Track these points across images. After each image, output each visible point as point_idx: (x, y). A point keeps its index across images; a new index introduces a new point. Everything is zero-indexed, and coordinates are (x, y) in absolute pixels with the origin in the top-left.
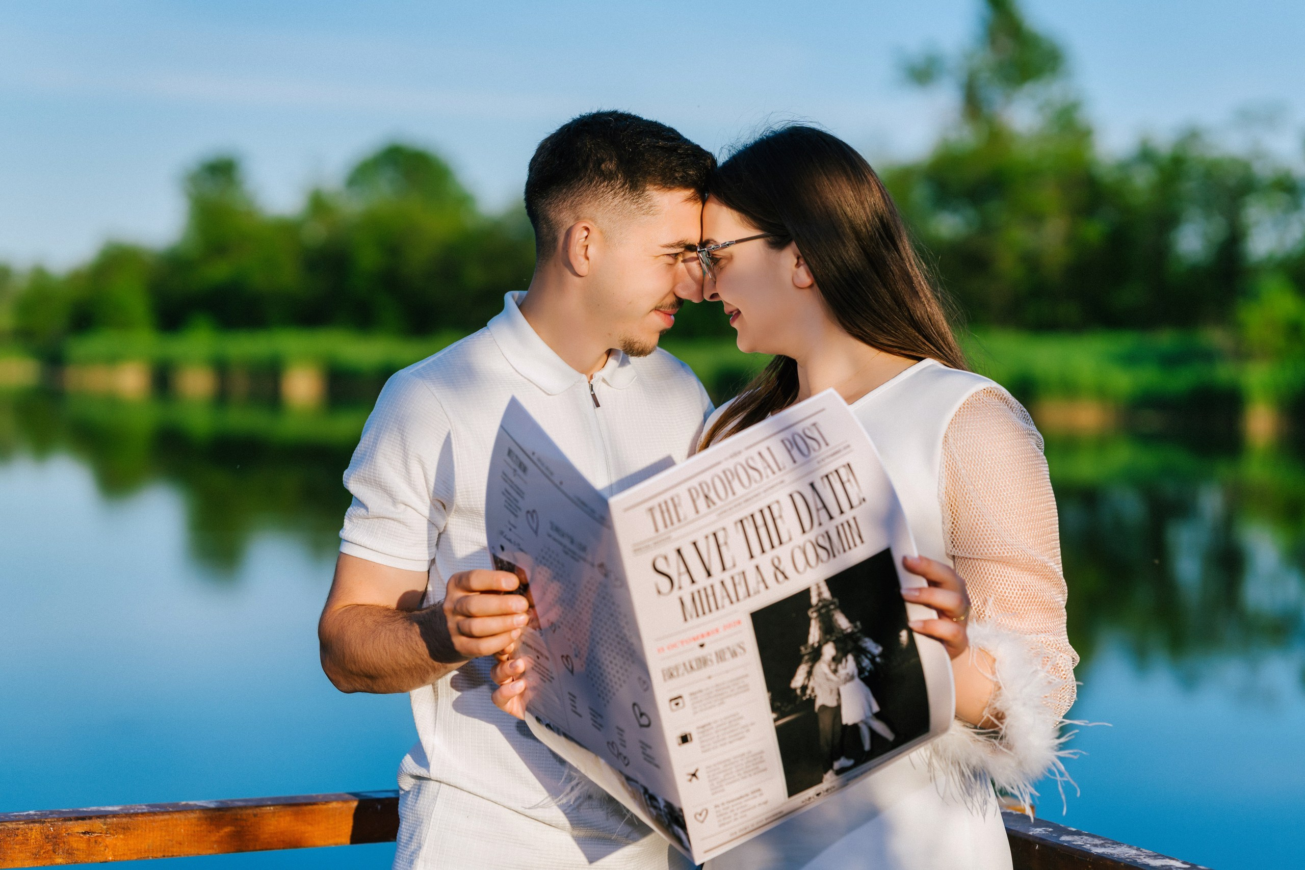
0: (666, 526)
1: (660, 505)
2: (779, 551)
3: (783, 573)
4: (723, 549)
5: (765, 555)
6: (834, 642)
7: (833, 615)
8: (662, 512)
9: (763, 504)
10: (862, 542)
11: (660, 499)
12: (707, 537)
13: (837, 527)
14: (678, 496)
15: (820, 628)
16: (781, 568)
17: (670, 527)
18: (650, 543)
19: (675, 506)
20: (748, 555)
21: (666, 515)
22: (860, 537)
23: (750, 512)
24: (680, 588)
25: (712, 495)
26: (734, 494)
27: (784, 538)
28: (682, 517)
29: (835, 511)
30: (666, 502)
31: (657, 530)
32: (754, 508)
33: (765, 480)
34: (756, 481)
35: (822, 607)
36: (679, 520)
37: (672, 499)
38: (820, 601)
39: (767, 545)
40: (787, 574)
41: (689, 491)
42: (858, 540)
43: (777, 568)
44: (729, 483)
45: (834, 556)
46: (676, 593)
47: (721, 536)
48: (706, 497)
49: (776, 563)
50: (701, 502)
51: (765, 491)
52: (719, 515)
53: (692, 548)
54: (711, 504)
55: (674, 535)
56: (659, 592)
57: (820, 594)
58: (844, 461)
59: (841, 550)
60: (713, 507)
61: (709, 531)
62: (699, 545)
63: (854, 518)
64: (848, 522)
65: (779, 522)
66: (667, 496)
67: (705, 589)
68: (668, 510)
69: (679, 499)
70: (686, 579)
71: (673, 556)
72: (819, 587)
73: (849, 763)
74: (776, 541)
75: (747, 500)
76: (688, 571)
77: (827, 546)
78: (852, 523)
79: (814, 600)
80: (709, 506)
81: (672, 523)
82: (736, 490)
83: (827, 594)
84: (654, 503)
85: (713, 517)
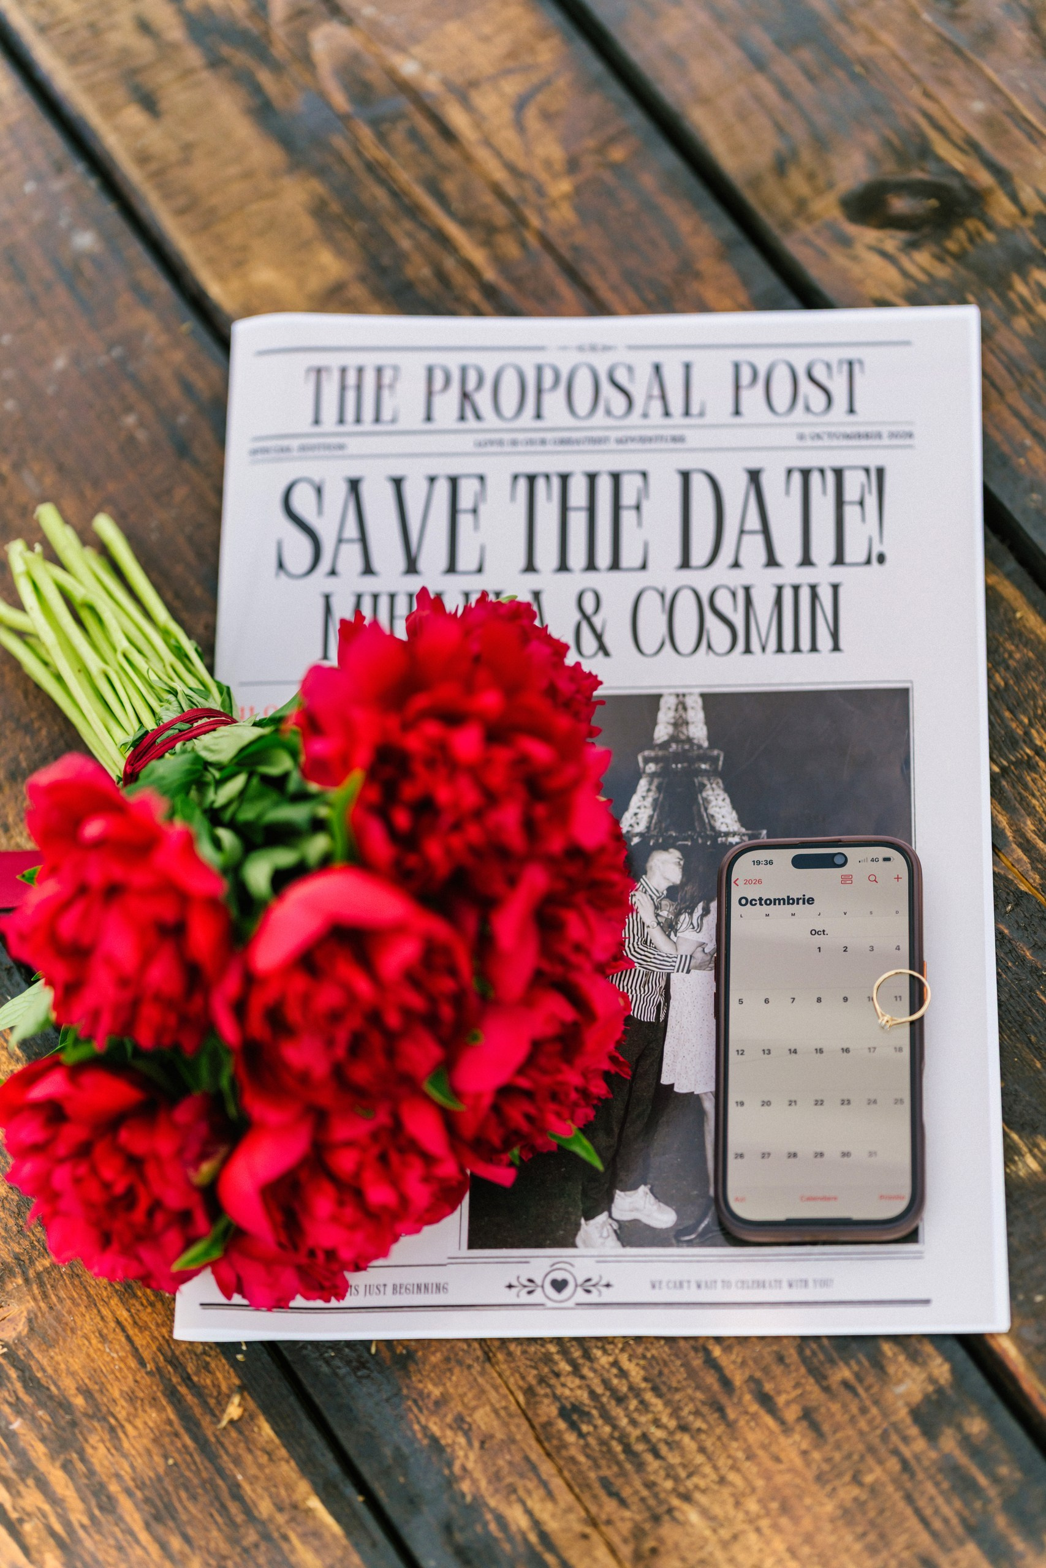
0: (341, 421)
1: (343, 371)
2: (602, 580)
3: (599, 637)
4: (465, 521)
5: (563, 576)
6: (685, 852)
7: (703, 786)
8: (343, 388)
9: (604, 463)
10: (836, 648)
11: (352, 360)
12: (432, 480)
13: (780, 589)
14: (396, 369)
15: (655, 804)
16: (597, 621)
17: (350, 426)
18: (295, 443)
19: (379, 387)
20: (521, 561)
21: (351, 396)
22: (835, 635)
23: (564, 469)
24: (333, 572)
25: (483, 399)
26: (538, 416)
27: (630, 556)
28: (386, 415)
29: (788, 548)
30: (360, 370)
31: (317, 421)
32: (577, 464)
33: (635, 418)
34: (608, 412)
35: (677, 757)
36: (377, 419)
37: (379, 371)
38: (673, 739)
39: (577, 556)
40: (607, 640)
41: (430, 371)
42: (824, 640)
43: (587, 618)
44: (539, 391)
45: (748, 650)
46: (320, 581)
47: (468, 491)
48: (465, 396)
49: (589, 604)
50: (447, 404)
51: (620, 441)
52: (480, 444)
53: (389, 490)
54: (469, 413)
55: (354, 445)
56: (281, 565)
57: (680, 723)
58: (873, 460)
59: (772, 645)
60: (471, 423)
61: (445, 468)
62: (408, 489)
63: (835, 588)
64: (813, 588)
65: (628, 518)
66: (370, 361)
67: (392, 597)
68: (359, 388)
69: (395, 378)
70: (351, 555)
71: (337, 493)
72: (682, 706)
73: (663, 1217)
74: (603, 557)
75: (563, 442)
76: (363, 539)
77: (738, 620)
78: (826, 595)
79: (662, 732)
80: (462, 418)
81: (358, 420)
82: (546, 410)
83: (698, 731)
84: (334, 361)
85: (466, 443)
